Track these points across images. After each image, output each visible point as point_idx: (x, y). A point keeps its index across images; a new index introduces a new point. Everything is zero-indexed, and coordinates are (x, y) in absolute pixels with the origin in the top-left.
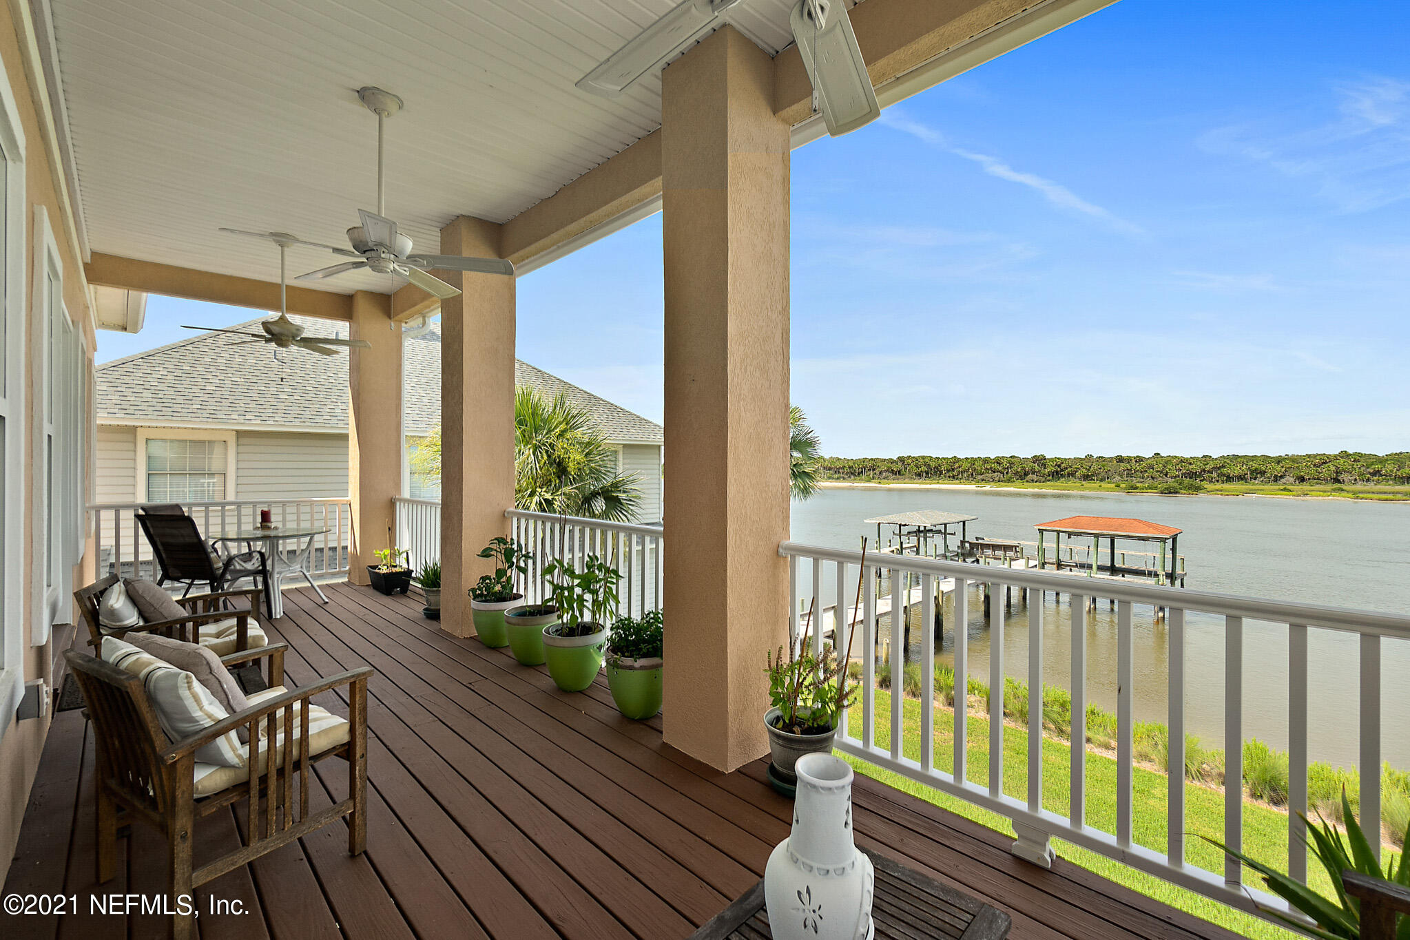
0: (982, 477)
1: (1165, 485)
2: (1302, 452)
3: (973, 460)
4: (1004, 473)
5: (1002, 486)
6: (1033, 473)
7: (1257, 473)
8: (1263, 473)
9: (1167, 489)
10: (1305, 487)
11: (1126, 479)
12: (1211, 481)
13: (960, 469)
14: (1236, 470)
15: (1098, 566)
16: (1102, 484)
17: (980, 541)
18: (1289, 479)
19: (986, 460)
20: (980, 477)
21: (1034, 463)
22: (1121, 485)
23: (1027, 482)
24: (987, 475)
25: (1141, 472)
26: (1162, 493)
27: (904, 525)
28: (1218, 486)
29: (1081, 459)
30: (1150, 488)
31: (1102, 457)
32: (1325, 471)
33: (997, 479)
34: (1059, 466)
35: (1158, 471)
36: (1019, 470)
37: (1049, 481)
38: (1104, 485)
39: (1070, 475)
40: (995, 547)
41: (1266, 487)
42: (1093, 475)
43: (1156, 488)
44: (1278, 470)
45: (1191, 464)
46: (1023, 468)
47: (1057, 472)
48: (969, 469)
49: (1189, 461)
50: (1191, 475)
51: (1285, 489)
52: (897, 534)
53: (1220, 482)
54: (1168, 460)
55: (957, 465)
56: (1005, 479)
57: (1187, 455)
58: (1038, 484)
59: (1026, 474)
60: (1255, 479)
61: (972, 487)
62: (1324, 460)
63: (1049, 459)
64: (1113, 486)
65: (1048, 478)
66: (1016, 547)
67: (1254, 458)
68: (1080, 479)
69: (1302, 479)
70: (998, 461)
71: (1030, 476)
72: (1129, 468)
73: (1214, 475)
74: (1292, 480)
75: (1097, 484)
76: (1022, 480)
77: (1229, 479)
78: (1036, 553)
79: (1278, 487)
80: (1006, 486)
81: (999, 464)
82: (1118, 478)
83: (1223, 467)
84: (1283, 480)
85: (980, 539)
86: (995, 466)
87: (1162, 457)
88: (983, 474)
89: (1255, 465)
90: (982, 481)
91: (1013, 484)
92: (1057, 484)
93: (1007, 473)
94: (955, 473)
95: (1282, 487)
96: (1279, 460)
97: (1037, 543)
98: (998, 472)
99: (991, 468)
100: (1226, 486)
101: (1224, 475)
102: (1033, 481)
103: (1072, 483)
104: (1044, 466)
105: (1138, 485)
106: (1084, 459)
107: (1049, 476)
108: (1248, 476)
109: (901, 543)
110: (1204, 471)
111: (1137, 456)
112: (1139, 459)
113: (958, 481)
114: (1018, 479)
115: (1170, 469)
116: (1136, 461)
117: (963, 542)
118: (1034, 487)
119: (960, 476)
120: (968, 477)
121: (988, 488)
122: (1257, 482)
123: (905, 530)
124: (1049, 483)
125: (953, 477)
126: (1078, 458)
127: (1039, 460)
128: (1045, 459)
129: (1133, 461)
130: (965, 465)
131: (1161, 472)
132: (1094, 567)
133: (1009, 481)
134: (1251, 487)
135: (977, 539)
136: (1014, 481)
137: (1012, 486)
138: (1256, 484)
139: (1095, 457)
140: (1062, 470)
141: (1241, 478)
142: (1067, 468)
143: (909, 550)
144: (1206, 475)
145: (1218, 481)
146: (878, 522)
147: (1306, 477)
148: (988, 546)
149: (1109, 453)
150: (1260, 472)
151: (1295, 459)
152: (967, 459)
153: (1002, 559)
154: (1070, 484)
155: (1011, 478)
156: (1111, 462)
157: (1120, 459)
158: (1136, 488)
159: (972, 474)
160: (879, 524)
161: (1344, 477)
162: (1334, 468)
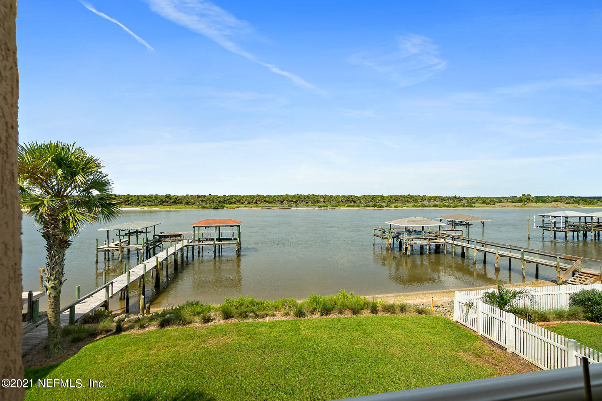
0: (143, 204)
1: (214, 206)
2: (248, 194)
3: (138, 197)
4: (153, 202)
5: (153, 208)
6: (166, 202)
7: (239, 201)
8: (240, 201)
9: (215, 207)
10: (250, 205)
11: (201, 204)
12: (226, 204)
13: (132, 201)
14: (233, 200)
15: (216, 239)
16: (193, 206)
17: (163, 234)
18: (246, 203)
19: (145, 196)
20: (142, 204)
21: (166, 198)
22: (200, 206)
23: (164, 206)
24: (145, 203)
25: (206, 201)
26: (213, 209)
27: (122, 230)
28: (229, 206)
29: (184, 196)
30: (210, 207)
31: (192, 195)
32: (254, 200)
33: (150, 205)
34: (176, 199)
35: (211, 201)
36: (160, 201)
37: (172, 205)
38: (194, 206)
39: (181, 202)
40: (171, 236)
41: (241, 205)
42: (189, 202)
43: (211, 207)
44: (243, 200)
45: (221, 198)
46: (162, 200)
47: (175, 201)
48: (136, 200)
50: (221, 202)
51: (246, 206)
52: (118, 236)
54: (214, 197)
55: (130, 199)
56: (154, 205)
57: (219, 195)
58: (168, 206)
59: (163, 203)
60: (238, 203)
61: (138, 209)
62: (253, 197)
63: (172, 196)
64: (197, 206)
65: (172, 204)
66: (181, 235)
68: (185, 204)
69: (249, 203)
70: (150, 197)
71: (165, 203)
72: (202, 200)
73: (227, 202)
74: (247, 203)
75: (191, 206)
76: (161, 205)
77: (231, 203)
78: (192, 236)
79: (243, 206)
80: (155, 208)
81: (151, 198)
82: (198, 203)
83: (230, 199)
84: (245, 203)
85: (163, 233)
86: (149, 199)
87: (212, 195)
88: (143, 202)
89: (238, 198)
90: (143, 205)
91: (158, 207)
92: (176, 206)
93: (155, 202)
94: (129, 202)
95: (245, 206)
96: (243, 197)
97: (192, 232)
98: (150, 202)
99: (147, 200)
100: (231, 206)
102: (166, 205)
103: (182, 206)
104: (170, 199)
105: (206, 206)
106: (185, 196)
107: (172, 203)
108: (236, 202)
109: (120, 240)
110: (224, 200)
111: (204, 195)
112: (205, 196)
113: (131, 206)
114: (159, 205)
115: (215, 200)
116: (204, 197)
117: (155, 235)
118: (167, 208)
119: (132, 204)
120: (136, 204)
121: (146, 209)
123: (122, 233)
124: (173, 206)
125: (128, 204)
126: (183, 196)
127: (168, 196)
128: (171, 196)
129: (203, 197)
130: (134, 199)
131: (212, 201)
132: (215, 239)
133: (156, 205)
134: (237, 206)
135: (161, 233)
136: (158, 206)
137: (157, 208)
138: (238, 205)
139: (189, 195)
140: (178, 201)
141: (234, 203)
142: (179, 200)
143: (123, 243)
144: (225, 202)
145: (228, 204)
146: (108, 230)
147: (250, 202)
148: (168, 236)
149: (195, 194)
151: (247, 197)
152: (135, 195)
153: (177, 241)
154: (181, 206)
155: (156, 204)
156: (195, 197)
157: (198, 196)
158: (205, 207)
159: (138, 203)
160: (108, 231)
161: (258, 202)
162: (256, 199)
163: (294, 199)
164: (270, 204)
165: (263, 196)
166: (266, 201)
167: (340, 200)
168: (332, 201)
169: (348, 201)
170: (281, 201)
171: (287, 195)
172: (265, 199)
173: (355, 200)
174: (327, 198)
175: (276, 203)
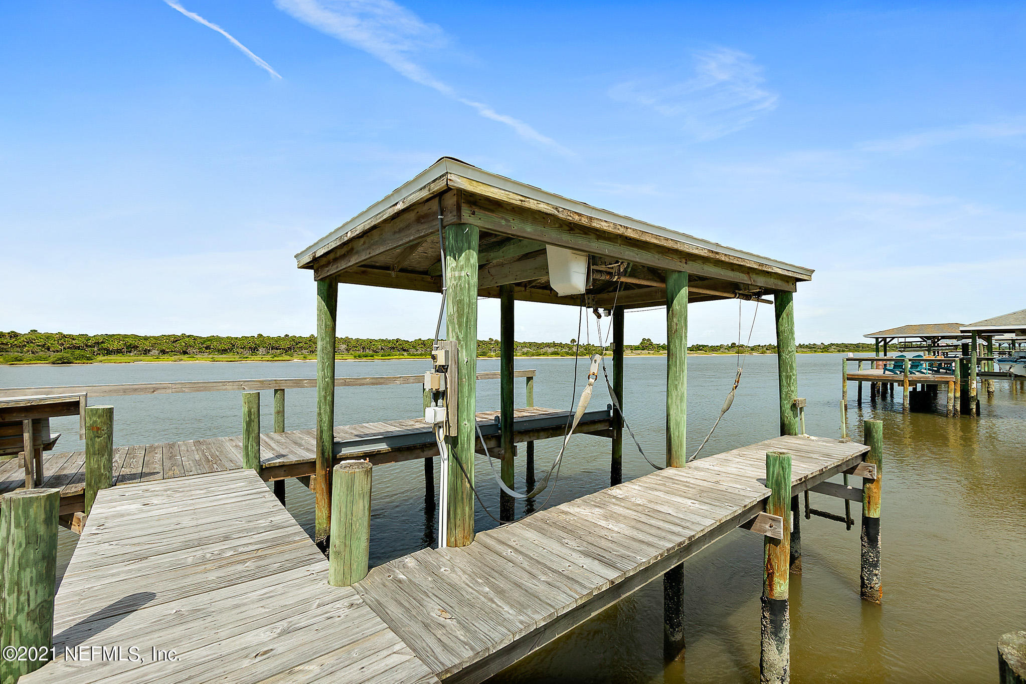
7: (132, 347)
8: (136, 347)
9: (57, 360)
10: (168, 357)
12: (94, 354)
14: (115, 346)
18: (155, 352)
30: (39, 360)
35: (39, 345)
41: (138, 358)
43: (43, 359)
44: (147, 345)
49: (73, 338)
51: (154, 359)
53: (102, 355)
60: (130, 352)
62: (176, 339)
67: (126, 336)
69: (163, 352)
73: (96, 349)
74: (157, 352)
77: (110, 352)
79: (147, 358)
83: (102, 342)
84: (151, 353)
89: (130, 341)
95: (152, 358)
96: (146, 338)
100: (110, 357)
101: (104, 349)
108: (124, 350)
115: (52, 343)
122: (132, 354)
131: (44, 346)
134: (127, 358)
141: (119, 351)
144: (89, 349)
147: (166, 350)
150: (134, 347)
151: (156, 339)
161: (190, 350)
162: (184, 344)
163: (283, 345)
164: (222, 354)
165: (201, 338)
166: (212, 347)
167: (380, 347)
168: (363, 348)
169: (394, 348)
170: (250, 347)
171: (260, 336)
172: (208, 343)
173: (406, 346)
174: (354, 343)
175: (238, 353)
